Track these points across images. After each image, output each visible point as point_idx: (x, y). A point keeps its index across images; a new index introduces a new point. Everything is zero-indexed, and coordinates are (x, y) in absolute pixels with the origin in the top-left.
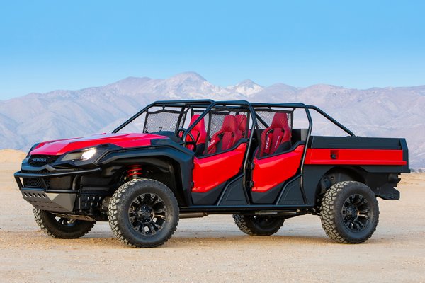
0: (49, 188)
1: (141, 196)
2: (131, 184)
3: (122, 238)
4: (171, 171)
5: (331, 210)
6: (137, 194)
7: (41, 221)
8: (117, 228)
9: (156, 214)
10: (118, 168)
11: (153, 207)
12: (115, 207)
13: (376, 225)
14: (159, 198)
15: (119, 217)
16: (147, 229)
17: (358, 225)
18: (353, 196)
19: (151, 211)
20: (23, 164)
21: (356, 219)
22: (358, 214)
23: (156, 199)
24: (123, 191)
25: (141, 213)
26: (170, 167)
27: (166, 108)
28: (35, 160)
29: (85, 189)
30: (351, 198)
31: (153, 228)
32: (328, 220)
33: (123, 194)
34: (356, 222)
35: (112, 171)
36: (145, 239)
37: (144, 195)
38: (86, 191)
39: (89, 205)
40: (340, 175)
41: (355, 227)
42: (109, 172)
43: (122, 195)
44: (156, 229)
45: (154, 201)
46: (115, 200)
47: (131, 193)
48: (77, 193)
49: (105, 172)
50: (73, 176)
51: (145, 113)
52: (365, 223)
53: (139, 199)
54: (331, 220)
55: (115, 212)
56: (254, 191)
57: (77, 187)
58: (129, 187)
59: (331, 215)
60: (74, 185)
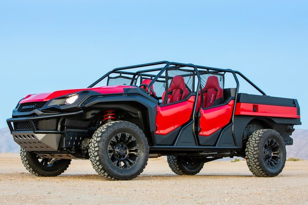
0: (37, 129)
1: (118, 135)
2: (109, 125)
3: (103, 171)
4: (139, 116)
5: (255, 151)
6: (115, 133)
7: (27, 162)
8: (98, 163)
9: (130, 151)
10: (97, 112)
11: (127, 146)
12: (96, 145)
13: (285, 163)
14: (133, 137)
15: (100, 153)
16: (122, 164)
17: (273, 162)
18: (270, 140)
19: (126, 149)
20: (14, 111)
21: (271, 158)
22: (272, 155)
23: (130, 138)
24: (103, 131)
25: (118, 150)
26: (139, 112)
27: (122, 75)
28: (24, 107)
29: (68, 130)
30: (268, 142)
31: (128, 163)
32: (253, 159)
33: (103, 133)
34: (271, 160)
35: (92, 114)
36: (122, 173)
37: (120, 134)
38: (69, 132)
39: (72, 144)
40: (255, 125)
41: (271, 164)
42: (89, 115)
43: (102, 135)
44: (131, 164)
45: (128, 140)
46: (95, 139)
47: (110, 132)
48: (61, 133)
49: (86, 116)
50: (58, 118)
51: (107, 77)
52: (277, 161)
53: (117, 138)
54: (256, 158)
55: (97, 149)
56: (201, 135)
57: (62, 128)
58: (108, 127)
59: (255, 154)
60: (59, 126)
